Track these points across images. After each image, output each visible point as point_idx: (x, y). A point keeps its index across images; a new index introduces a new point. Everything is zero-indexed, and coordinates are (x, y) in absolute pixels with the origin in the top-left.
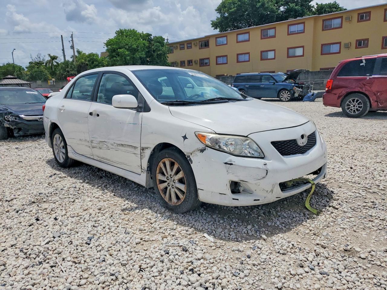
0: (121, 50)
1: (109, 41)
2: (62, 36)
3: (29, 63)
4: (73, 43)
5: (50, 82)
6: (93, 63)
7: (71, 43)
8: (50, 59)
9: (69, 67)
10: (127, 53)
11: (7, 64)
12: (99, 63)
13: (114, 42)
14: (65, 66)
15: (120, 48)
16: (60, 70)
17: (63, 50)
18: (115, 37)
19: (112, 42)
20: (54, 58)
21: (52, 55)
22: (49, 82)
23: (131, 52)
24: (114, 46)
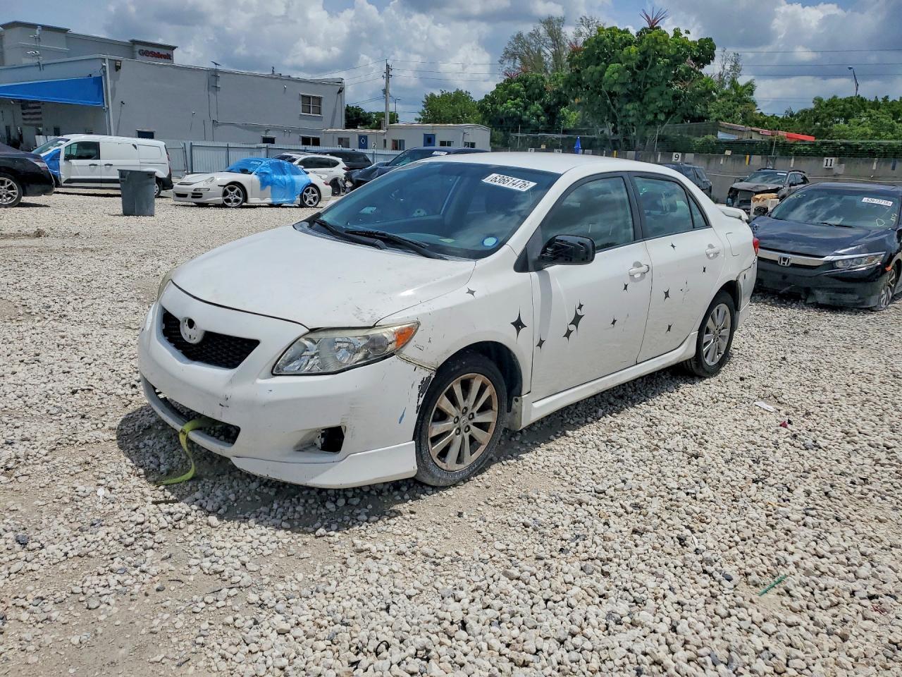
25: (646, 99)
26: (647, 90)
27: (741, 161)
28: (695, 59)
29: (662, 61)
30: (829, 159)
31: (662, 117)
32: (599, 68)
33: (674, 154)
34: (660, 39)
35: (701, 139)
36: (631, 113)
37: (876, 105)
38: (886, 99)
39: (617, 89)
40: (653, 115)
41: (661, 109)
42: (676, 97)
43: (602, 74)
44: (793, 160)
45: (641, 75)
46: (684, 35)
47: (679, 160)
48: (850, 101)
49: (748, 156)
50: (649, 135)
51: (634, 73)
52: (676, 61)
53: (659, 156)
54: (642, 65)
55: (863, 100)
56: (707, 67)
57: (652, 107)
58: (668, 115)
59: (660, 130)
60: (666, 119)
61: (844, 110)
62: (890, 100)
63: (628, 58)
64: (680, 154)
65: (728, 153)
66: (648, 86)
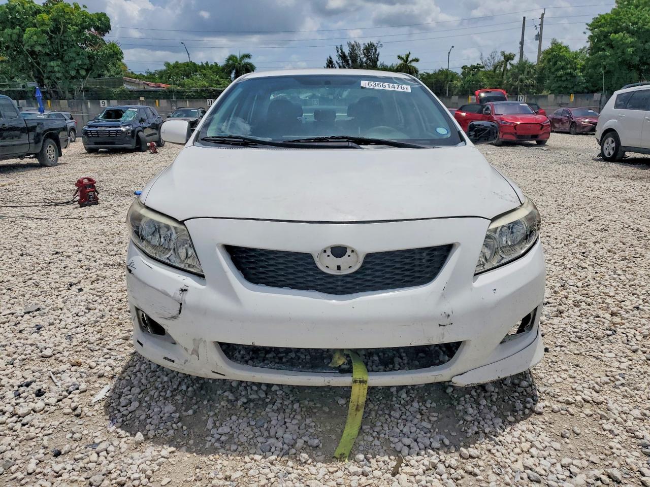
0: (617, 35)
1: (597, 18)
2: (524, 18)
3: (462, 68)
4: (541, 28)
5: (472, 99)
6: (555, 63)
7: (539, 29)
8: (502, 59)
9: (526, 72)
10: (629, 40)
11: (440, 70)
12: (567, 64)
13: (606, 20)
14: (519, 70)
15: (615, 33)
16: (508, 78)
17: (522, 43)
18: (615, 9)
19: (603, 21)
20: (508, 58)
21: (507, 53)
22: (470, 99)
23: (639, 38)
24: (606, 29)
25: (66, 58)
26: (65, 51)
27: (153, 104)
28: (97, 29)
29: (73, 29)
30: (210, 100)
31: (83, 73)
32: (16, 31)
33: (101, 101)
34: (67, 10)
35: (118, 90)
36: (56, 69)
37: (202, 67)
38: (207, 63)
39: (38, 48)
40: (76, 71)
41: (81, 66)
42: (90, 57)
43: (20, 36)
44: (188, 102)
45: (57, 38)
46: (83, 9)
47: (106, 106)
48: (187, 64)
49: (157, 100)
50: (75, 87)
51: (51, 37)
52: (83, 28)
53: (89, 103)
54: (56, 30)
55: (194, 64)
56: (106, 34)
57: (73, 64)
58: (87, 71)
59: (83, 84)
60: (87, 74)
61: (185, 71)
62: (210, 65)
63: (43, 24)
64: (106, 101)
65: (142, 98)
66: (65, 47)
